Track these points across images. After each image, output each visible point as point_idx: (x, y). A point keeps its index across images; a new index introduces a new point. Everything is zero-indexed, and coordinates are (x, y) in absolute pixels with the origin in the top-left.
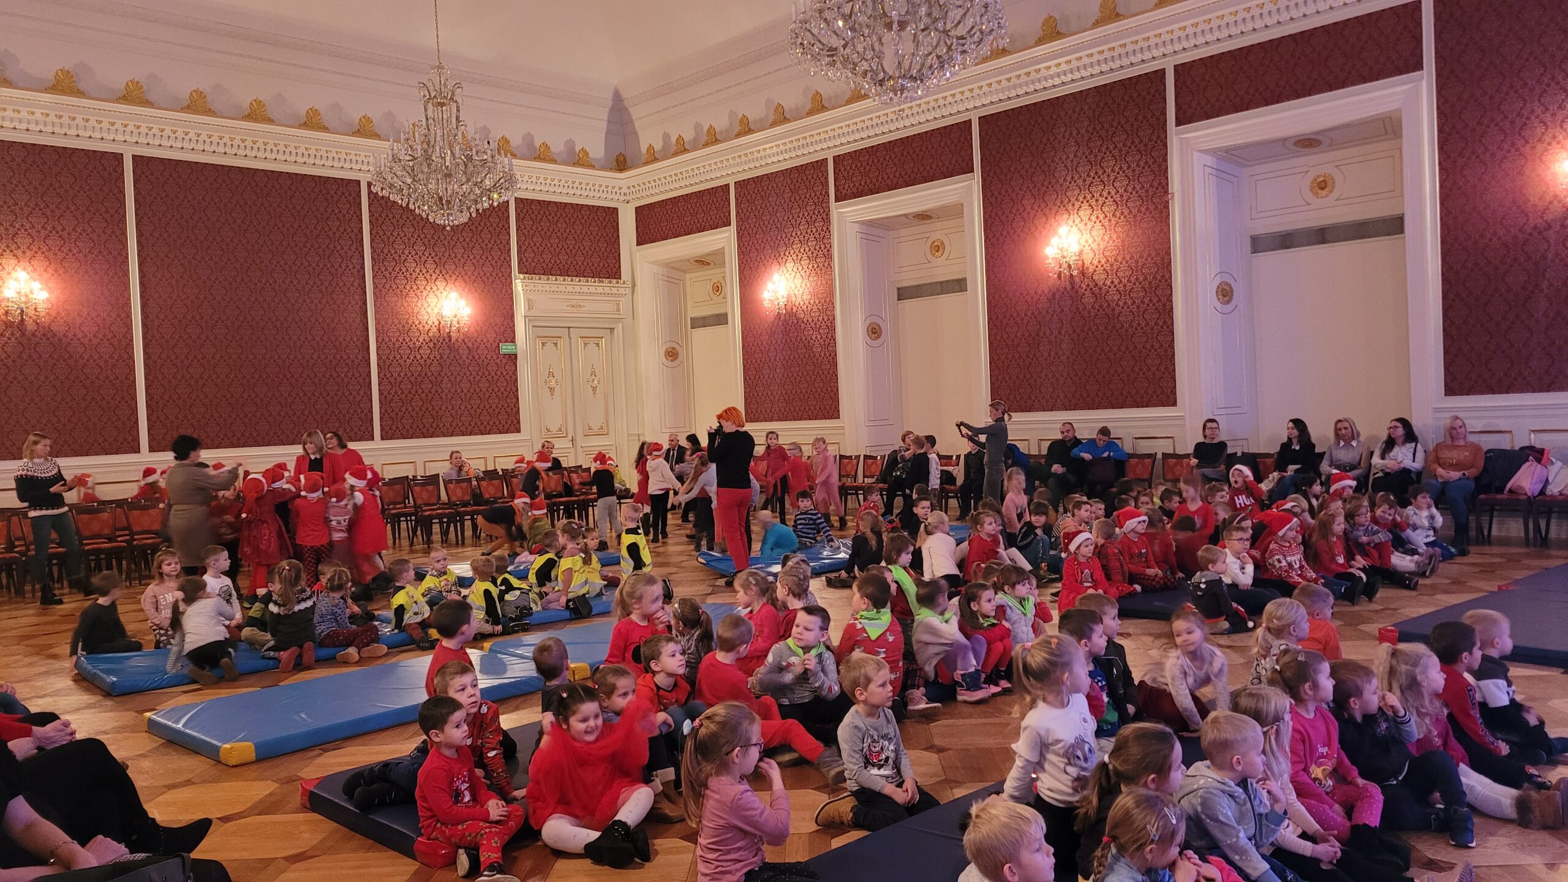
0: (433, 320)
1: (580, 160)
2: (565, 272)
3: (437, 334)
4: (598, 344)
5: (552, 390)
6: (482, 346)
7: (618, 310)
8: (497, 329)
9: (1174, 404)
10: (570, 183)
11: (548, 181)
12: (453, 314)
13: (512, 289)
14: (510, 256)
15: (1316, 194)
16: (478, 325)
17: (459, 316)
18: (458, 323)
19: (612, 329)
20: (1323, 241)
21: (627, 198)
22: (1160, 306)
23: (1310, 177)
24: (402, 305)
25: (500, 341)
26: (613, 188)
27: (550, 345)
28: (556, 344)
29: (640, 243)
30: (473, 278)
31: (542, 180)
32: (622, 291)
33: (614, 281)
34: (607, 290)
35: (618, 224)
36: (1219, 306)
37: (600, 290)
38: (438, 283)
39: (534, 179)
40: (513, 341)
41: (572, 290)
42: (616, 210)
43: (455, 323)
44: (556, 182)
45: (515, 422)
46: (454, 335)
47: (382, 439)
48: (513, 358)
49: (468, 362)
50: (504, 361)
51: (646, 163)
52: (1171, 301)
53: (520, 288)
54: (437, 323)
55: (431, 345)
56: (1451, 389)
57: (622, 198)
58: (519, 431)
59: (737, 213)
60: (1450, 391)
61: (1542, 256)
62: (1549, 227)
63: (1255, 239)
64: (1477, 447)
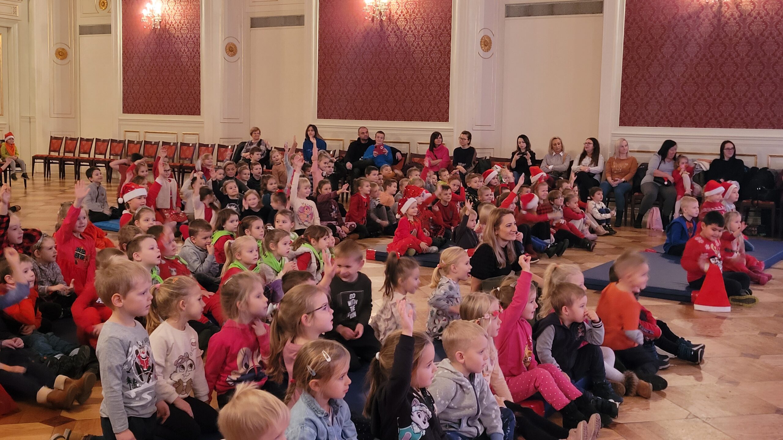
9: (447, 120)
20: (552, 13)
22: (442, 48)
36: (481, 52)
52: (450, 46)
60: (623, 122)
61: (685, 37)
62: (690, 17)
63: (508, 7)
64: (634, 160)
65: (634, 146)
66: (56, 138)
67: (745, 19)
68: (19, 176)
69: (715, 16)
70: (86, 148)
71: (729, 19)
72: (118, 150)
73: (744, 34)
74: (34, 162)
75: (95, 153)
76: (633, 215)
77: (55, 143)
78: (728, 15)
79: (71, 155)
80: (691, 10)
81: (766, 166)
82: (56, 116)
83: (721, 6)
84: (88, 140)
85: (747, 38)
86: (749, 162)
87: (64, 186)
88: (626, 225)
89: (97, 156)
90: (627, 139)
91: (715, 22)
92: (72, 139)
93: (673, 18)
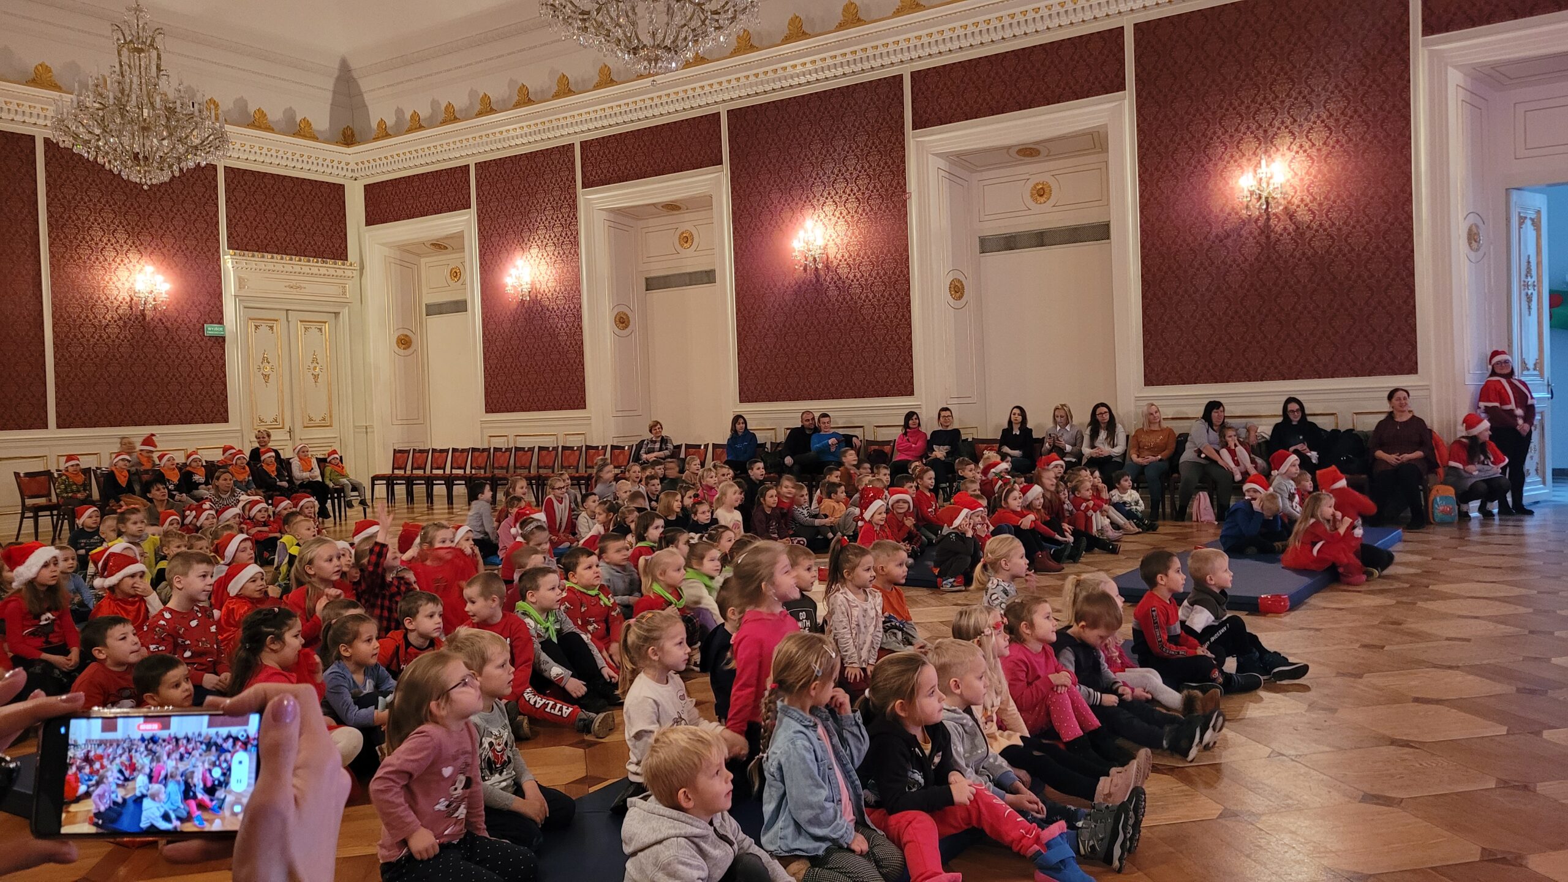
0: (124, 295)
1: (302, 130)
2: (282, 250)
3: (128, 312)
4: (320, 330)
5: (266, 377)
6: (183, 327)
7: (344, 293)
8: (201, 308)
9: (912, 393)
10: (289, 155)
11: (264, 151)
12: (149, 290)
13: (220, 266)
14: (218, 230)
15: (1035, 200)
16: (178, 303)
17: (155, 292)
18: (155, 300)
19: (337, 314)
20: (1042, 244)
21: (355, 175)
22: (898, 299)
23: (1030, 184)
24: (85, 277)
25: (205, 322)
26: (340, 163)
27: (264, 329)
28: (271, 328)
29: (370, 222)
30: (172, 251)
31: (256, 149)
32: (348, 273)
33: (340, 262)
34: (332, 272)
35: (344, 202)
36: (952, 301)
37: (323, 271)
38: (130, 255)
39: (247, 148)
40: (220, 322)
41: (291, 269)
42: (343, 186)
43: (150, 300)
44: (273, 152)
45: (222, 410)
46: (149, 314)
47: (59, 426)
48: (220, 341)
49: (165, 343)
50: (210, 344)
51: (376, 139)
52: (909, 296)
53: (230, 265)
54: (128, 299)
55: (121, 323)
56: (1150, 380)
57: (350, 174)
58: (226, 421)
59: (478, 195)
60: (1148, 382)
61: (1223, 262)
62: (1228, 236)
63: (983, 241)
64: (1170, 431)
65: (1167, 412)
66: (400, 451)
67: (1302, 234)
68: (355, 503)
69: (1263, 232)
70: (439, 461)
71: (1281, 235)
72: (481, 461)
73: (1304, 254)
74: (373, 485)
75: (452, 468)
76: (1173, 505)
77: (399, 456)
78: (1279, 229)
79: (421, 472)
80: (1228, 227)
81: (1351, 427)
82: (400, 422)
83: (1268, 219)
84: (442, 451)
85: (1308, 259)
86: (1325, 424)
87: (413, 512)
88: (1164, 519)
89: (455, 471)
90: (1155, 403)
91: (1263, 240)
92: (421, 451)
93: (1205, 238)
